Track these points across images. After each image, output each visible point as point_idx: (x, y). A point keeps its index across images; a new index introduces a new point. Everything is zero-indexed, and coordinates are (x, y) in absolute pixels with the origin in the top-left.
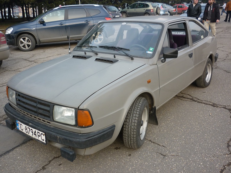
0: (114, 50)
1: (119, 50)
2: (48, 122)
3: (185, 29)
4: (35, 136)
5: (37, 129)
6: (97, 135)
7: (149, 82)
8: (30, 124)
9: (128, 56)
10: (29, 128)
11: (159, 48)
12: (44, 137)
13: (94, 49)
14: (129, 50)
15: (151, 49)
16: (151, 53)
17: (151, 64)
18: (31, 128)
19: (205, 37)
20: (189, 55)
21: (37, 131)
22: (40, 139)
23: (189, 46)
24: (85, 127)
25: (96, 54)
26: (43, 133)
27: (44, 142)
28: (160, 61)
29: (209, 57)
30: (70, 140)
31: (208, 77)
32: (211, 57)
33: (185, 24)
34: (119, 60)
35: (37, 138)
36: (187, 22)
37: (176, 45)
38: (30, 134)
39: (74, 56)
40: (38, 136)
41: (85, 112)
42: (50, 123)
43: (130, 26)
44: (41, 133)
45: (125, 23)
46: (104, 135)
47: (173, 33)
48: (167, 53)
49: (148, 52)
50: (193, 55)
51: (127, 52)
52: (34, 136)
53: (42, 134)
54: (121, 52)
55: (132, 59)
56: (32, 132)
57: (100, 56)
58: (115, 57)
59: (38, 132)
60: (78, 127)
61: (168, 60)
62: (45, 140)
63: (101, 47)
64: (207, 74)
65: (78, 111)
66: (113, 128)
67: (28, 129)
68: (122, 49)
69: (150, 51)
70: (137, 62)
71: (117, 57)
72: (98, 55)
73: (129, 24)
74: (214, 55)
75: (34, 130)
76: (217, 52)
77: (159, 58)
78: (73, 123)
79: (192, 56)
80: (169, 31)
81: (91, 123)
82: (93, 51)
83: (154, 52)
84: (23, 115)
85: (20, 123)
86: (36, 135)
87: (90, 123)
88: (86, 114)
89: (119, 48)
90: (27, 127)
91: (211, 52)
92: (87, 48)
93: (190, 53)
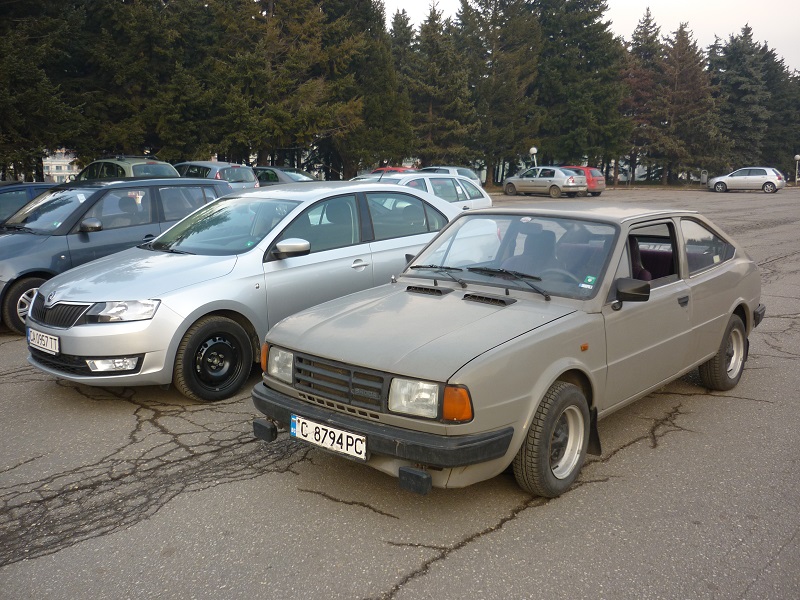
0: (504, 278)
1: (516, 278)
2: (372, 415)
3: (672, 239)
4: (339, 446)
5: (348, 430)
6: (479, 440)
7: (584, 349)
8: (330, 420)
9: (539, 292)
10: (327, 430)
11: (609, 279)
12: (362, 447)
13: (456, 275)
14: (538, 279)
15: (590, 279)
16: (589, 287)
17: (590, 310)
18: (330, 429)
19: (724, 259)
20: (679, 300)
21: (345, 434)
22: (351, 451)
23: (679, 278)
24: (456, 423)
25: (463, 285)
26: (362, 438)
27: (363, 456)
28: (609, 307)
29: (735, 312)
30: (424, 448)
31: (736, 362)
32: (741, 310)
33: (670, 226)
34: (519, 301)
35: (344, 450)
36: (677, 223)
37: (648, 274)
38: (328, 443)
39: (409, 288)
40: (348, 445)
41: (460, 390)
42: (377, 417)
43: (540, 226)
44: (355, 437)
45: (529, 219)
46: (492, 442)
47: (643, 246)
48: (627, 289)
49: (583, 286)
50: (691, 303)
51: (536, 284)
52: (336, 447)
53: (357, 439)
54: (522, 283)
55: (548, 299)
56: (334, 439)
57: (471, 290)
58: (507, 293)
59: (348, 437)
60: (442, 423)
61: (628, 305)
62: (364, 451)
63: (472, 270)
64: (731, 356)
65: (445, 388)
66: (508, 434)
67: (322, 433)
68: (523, 276)
69: (588, 283)
70: (558, 307)
71: (513, 294)
72: (467, 289)
73: (537, 221)
74: (751, 309)
75: (338, 432)
76: (761, 302)
77: (608, 300)
78: (434, 414)
79: (686, 303)
80: (633, 240)
81: (469, 415)
82: (454, 280)
83: (597, 285)
84: (307, 404)
85: (302, 420)
86: (341, 444)
87: (467, 414)
88: (461, 395)
89: (517, 274)
90: (321, 426)
91: (741, 299)
92: (437, 272)
93: (680, 297)
